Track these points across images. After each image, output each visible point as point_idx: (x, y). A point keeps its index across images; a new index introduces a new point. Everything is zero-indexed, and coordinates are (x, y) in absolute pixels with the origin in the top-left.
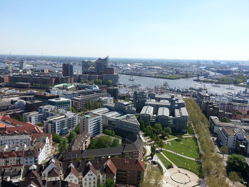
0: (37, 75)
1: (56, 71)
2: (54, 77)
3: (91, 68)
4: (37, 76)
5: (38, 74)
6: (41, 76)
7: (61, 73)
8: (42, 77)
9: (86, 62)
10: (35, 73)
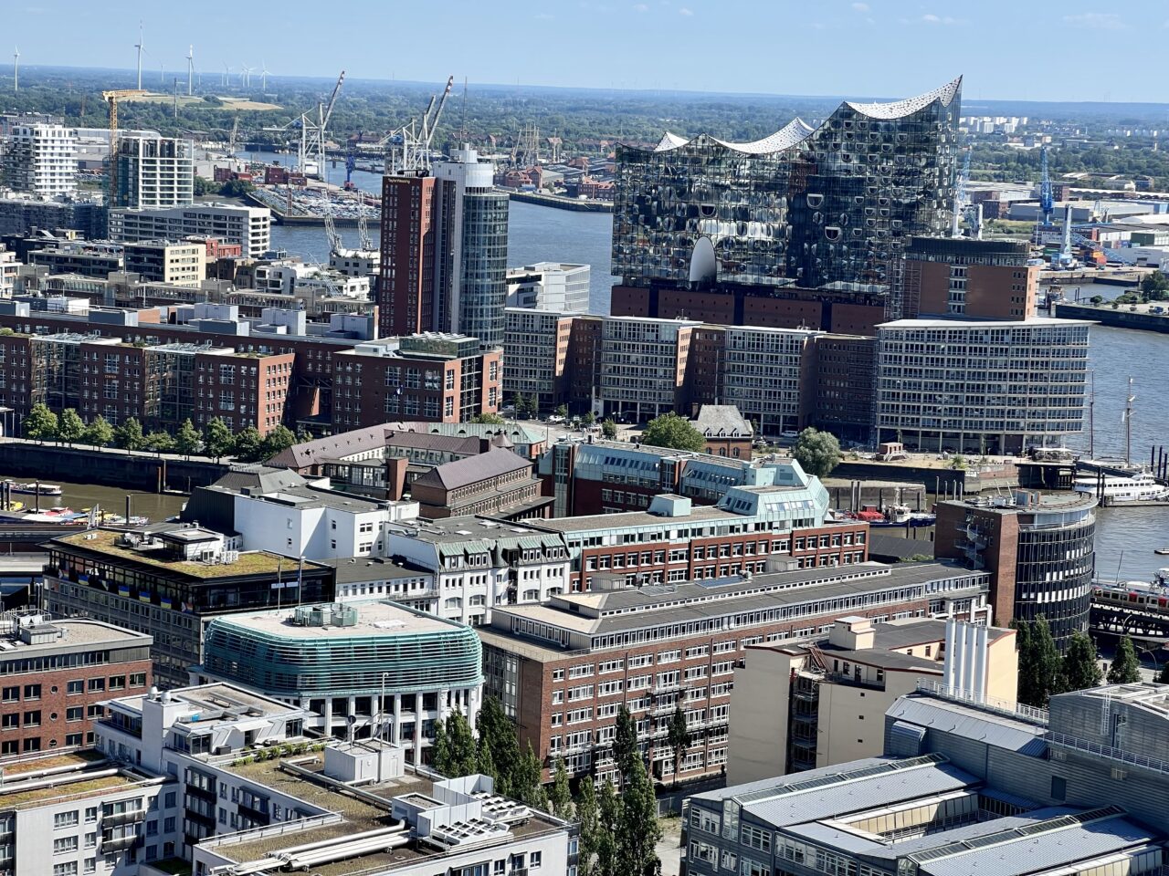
0: (80, 307)
1: (301, 271)
2: (277, 346)
3: (727, 229)
4: (77, 326)
5: (95, 297)
6: (132, 319)
7: (358, 288)
8: (143, 331)
9: (671, 157)
10: (56, 288)
